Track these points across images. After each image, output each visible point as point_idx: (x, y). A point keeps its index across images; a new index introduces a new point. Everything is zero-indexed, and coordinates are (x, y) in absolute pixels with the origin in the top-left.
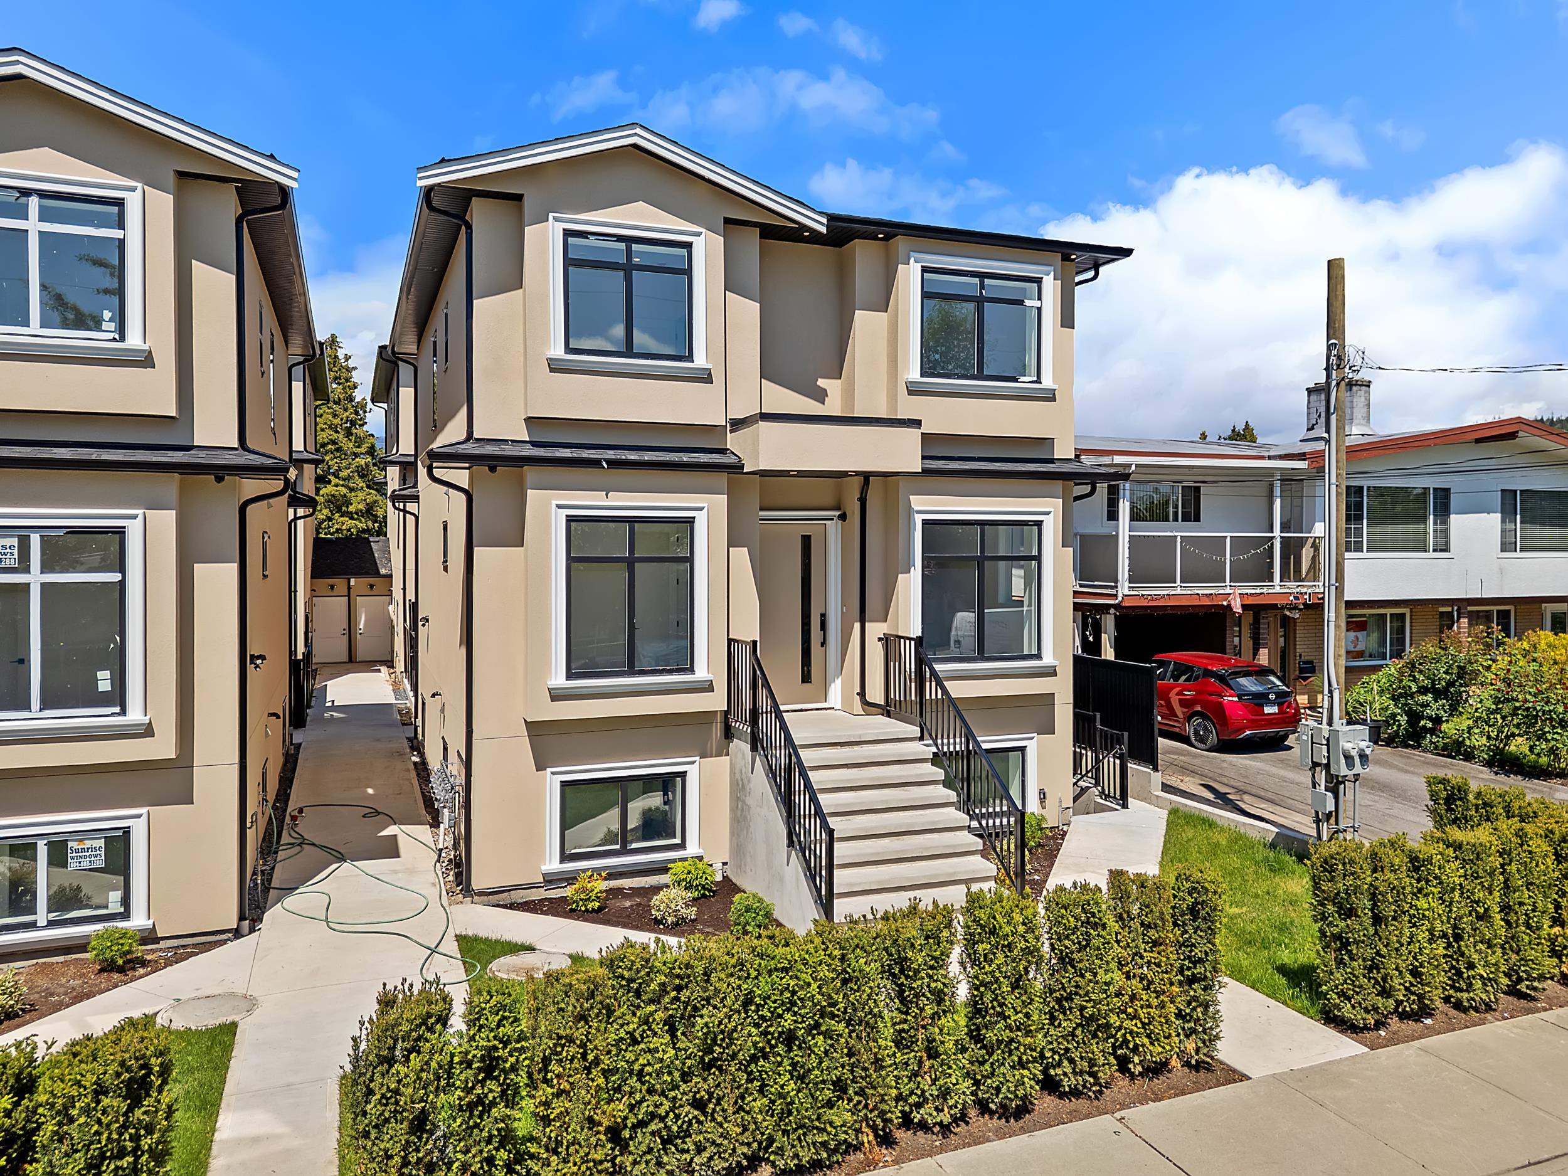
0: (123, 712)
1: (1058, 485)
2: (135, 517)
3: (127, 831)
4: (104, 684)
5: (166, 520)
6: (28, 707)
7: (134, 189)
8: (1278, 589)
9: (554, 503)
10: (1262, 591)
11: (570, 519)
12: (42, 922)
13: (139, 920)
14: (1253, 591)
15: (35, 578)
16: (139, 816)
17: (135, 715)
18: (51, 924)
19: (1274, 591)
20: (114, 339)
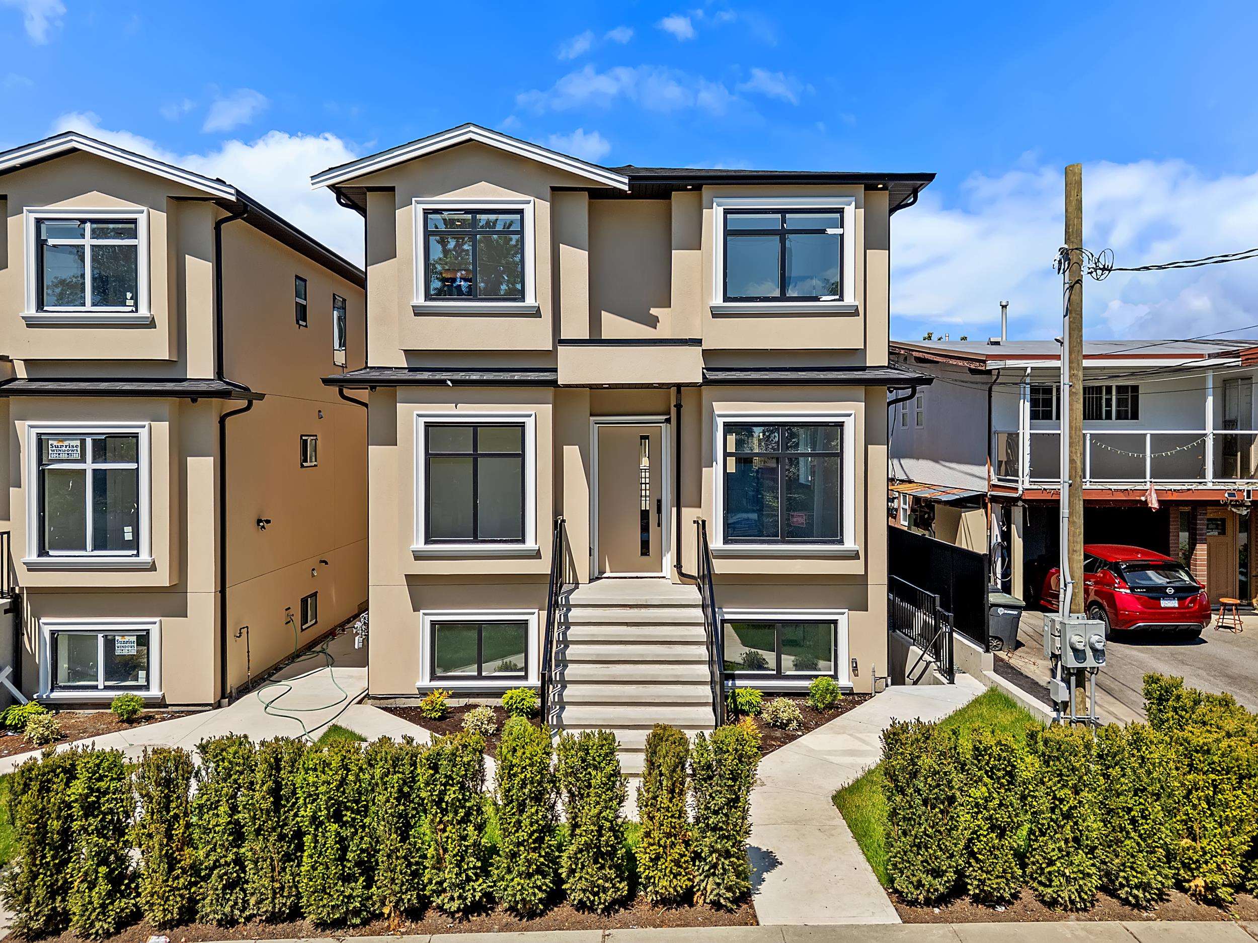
0: (138, 555)
1: (861, 391)
2: (144, 427)
3: (148, 631)
4: (128, 536)
5: (162, 428)
6: (85, 549)
7: (142, 212)
8: (1210, 486)
9: (415, 413)
10: (1190, 487)
11: (428, 425)
12: (101, 687)
13: (154, 692)
14: (1179, 488)
15: (89, 466)
16: (155, 623)
17: (144, 557)
18: (106, 688)
19: (1205, 487)
20: (132, 311)
